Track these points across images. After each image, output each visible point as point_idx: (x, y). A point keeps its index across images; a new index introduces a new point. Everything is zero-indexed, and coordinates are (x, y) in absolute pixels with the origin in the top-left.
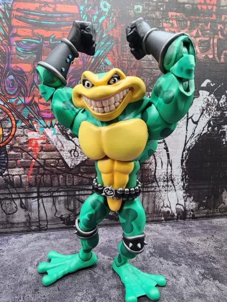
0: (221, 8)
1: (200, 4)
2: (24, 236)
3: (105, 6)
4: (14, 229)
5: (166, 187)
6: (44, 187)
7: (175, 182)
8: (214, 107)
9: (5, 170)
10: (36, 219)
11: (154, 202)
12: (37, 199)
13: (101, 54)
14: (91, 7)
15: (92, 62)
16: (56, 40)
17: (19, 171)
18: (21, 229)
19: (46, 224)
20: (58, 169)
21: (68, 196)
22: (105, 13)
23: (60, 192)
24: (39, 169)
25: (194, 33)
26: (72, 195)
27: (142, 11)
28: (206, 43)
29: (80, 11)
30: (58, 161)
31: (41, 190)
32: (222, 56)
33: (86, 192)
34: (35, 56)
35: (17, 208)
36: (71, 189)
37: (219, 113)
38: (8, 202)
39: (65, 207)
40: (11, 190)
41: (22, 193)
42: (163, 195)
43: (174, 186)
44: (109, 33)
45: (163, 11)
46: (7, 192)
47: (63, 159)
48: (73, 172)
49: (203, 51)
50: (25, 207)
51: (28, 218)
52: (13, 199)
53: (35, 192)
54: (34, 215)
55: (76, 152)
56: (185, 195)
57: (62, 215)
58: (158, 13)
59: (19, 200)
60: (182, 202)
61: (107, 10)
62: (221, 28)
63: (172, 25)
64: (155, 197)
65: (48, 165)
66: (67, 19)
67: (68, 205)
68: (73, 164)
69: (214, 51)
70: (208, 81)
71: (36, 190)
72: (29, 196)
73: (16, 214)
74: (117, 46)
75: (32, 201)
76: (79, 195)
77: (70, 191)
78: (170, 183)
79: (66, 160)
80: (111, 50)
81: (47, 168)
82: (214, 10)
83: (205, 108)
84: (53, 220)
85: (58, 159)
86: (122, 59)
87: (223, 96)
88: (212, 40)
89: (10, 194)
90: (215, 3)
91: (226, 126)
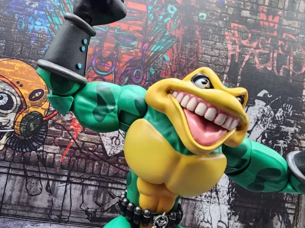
0: (283, 27)
1: (262, 20)
2: (42, 225)
3: (172, 10)
4: (33, 215)
5: (209, 198)
6: (77, 171)
7: (220, 194)
8: (270, 119)
9: (40, 145)
10: (59, 207)
11: (193, 214)
12: (65, 184)
13: (160, 49)
14: (158, 9)
15: (151, 55)
16: (121, 31)
17: (54, 150)
18: (40, 215)
19: (68, 215)
20: (95, 154)
21: (99, 186)
22: (171, 14)
23: (92, 180)
24: (75, 150)
25: (255, 44)
26: (103, 187)
27: (206, 19)
28: (265, 56)
29: (148, 10)
30: (98, 146)
31: (72, 174)
32: (282, 70)
33: (119, 186)
34: (98, 42)
35: (42, 190)
36: (104, 180)
37: (275, 127)
38: (34, 181)
39: (93, 200)
40: (41, 168)
41: (51, 174)
42: (204, 206)
43: (218, 198)
44: (171, 33)
45: (226, 21)
46: (36, 169)
47: (102, 145)
48: (110, 160)
49: (262, 62)
50: (51, 191)
51: (51, 204)
52: (40, 179)
53: (66, 176)
54: (58, 202)
55: (117, 140)
56: (229, 211)
57: (88, 208)
58: (220, 22)
59: (47, 181)
60: (225, 219)
61: (173, 13)
62: (282, 44)
63: (234, 34)
64: (195, 208)
65: (86, 148)
66: (135, 15)
67: (97, 197)
68: (112, 152)
69: (273, 64)
70: (265, 92)
71: (66, 174)
72: (57, 179)
73: (39, 197)
74: (177, 45)
75: (60, 185)
76: (111, 188)
77: (103, 181)
78: (214, 194)
79: (106, 147)
80: (172, 47)
81: (84, 152)
82: (276, 28)
83: (260, 118)
84: (76, 212)
85: (98, 144)
86: (180, 57)
87: (280, 109)
88: (272, 53)
89: (39, 172)
90: (277, 22)
91: (282, 142)
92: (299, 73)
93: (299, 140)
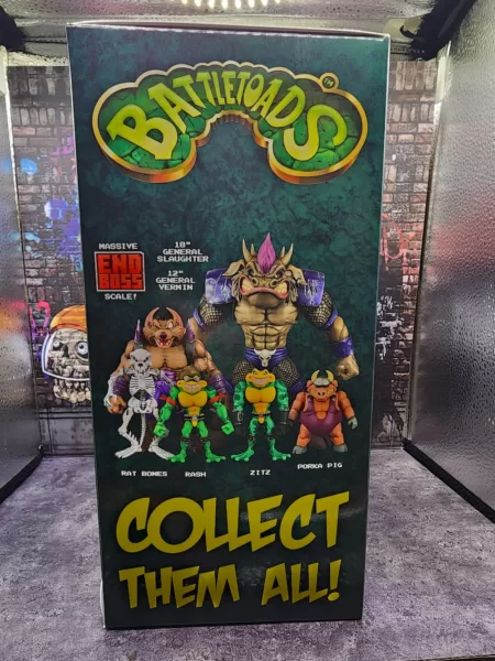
91: (383, 339)
92: (396, 257)
93: (403, 334)
